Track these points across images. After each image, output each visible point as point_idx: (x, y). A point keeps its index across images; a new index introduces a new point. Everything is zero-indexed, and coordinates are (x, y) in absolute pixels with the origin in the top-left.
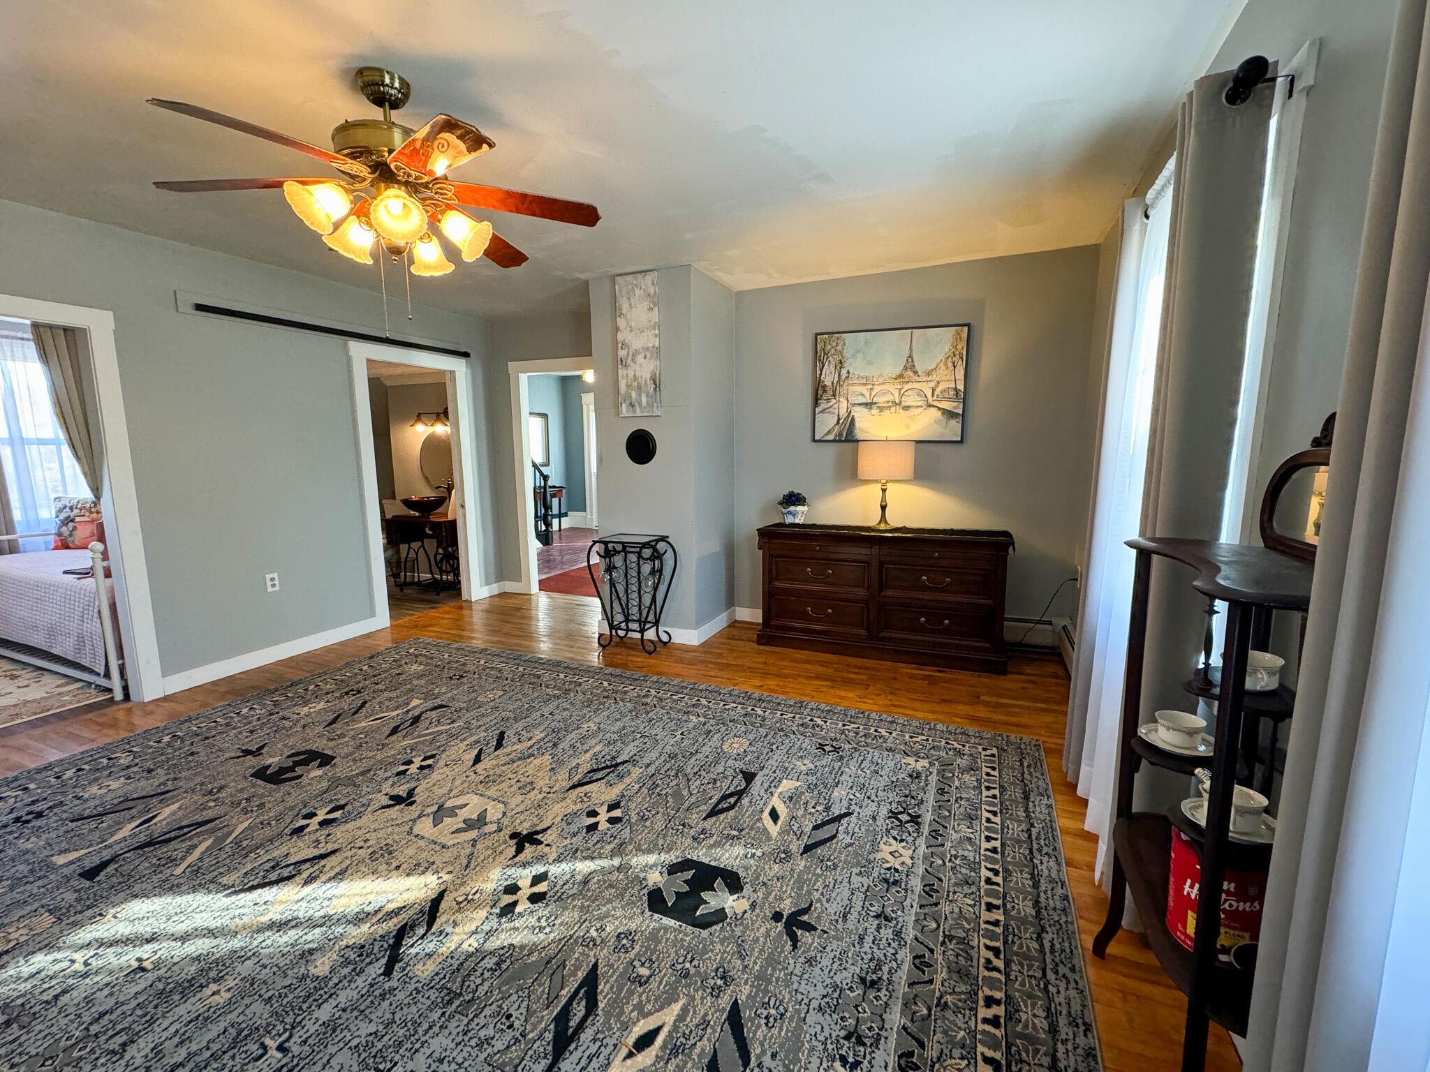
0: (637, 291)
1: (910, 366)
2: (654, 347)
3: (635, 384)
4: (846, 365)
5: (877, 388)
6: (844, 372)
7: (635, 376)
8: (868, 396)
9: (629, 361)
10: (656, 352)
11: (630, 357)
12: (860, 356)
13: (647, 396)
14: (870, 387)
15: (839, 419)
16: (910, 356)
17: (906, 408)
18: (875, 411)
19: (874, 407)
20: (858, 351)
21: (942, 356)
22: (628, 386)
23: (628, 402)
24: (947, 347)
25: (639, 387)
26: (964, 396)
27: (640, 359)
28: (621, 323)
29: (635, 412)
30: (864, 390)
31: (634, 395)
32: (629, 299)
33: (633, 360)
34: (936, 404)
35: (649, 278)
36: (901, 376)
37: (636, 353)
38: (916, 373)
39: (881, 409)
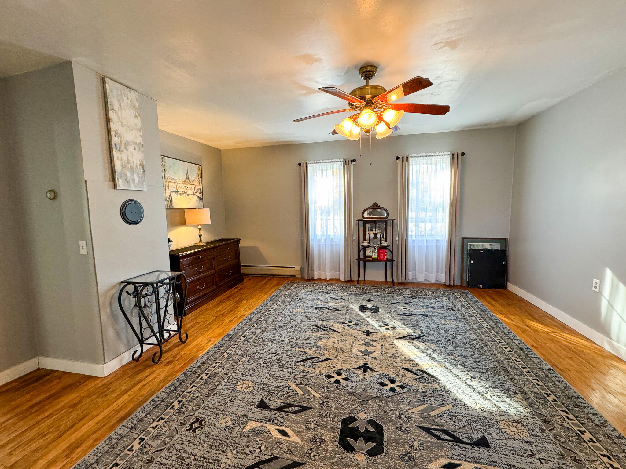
0: (125, 99)
1: (187, 178)
2: (140, 143)
3: (129, 166)
4: (167, 172)
5: (179, 185)
6: (166, 175)
7: (128, 160)
8: (176, 188)
9: (122, 148)
10: (141, 147)
11: (123, 145)
12: (171, 169)
13: (138, 176)
14: (176, 184)
15: (166, 198)
16: (187, 174)
17: (188, 195)
18: (179, 195)
19: (178, 193)
20: (171, 167)
21: (196, 176)
22: (123, 167)
23: (123, 178)
24: (197, 173)
25: (132, 169)
26: (201, 192)
27: (131, 148)
28: (112, 115)
29: (130, 186)
30: (174, 185)
31: (128, 174)
32: (119, 101)
33: (126, 148)
34: (196, 194)
35: (133, 95)
36: (185, 181)
37: (127, 144)
38: (190, 181)
39: (181, 194)
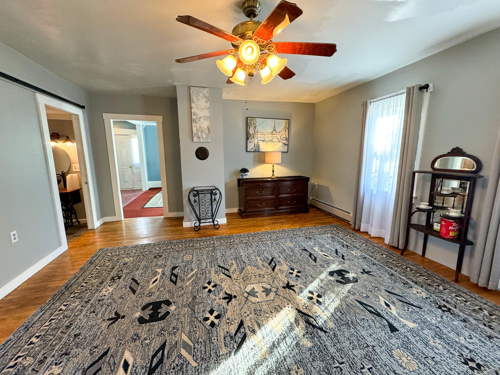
0: (201, 94)
1: (274, 130)
2: (208, 116)
3: (200, 129)
4: (257, 128)
5: (266, 136)
6: (256, 130)
7: (200, 126)
8: (263, 138)
9: (197, 121)
10: (209, 118)
11: (198, 119)
12: (261, 125)
14: (264, 135)
15: (255, 145)
16: (274, 127)
17: (274, 142)
18: (265, 143)
19: (265, 141)
20: (260, 124)
21: (282, 128)
22: (197, 130)
23: (197, 136)
24: (284, 125)
25: (202, 131)
26: (288, 139)
27: (202, 120)
28: (193, 105)
29: (200, 140)
30: (262, 136)
31: (200, 134)
32: (197, 96)
33: (199, 120)
34: (281, 141)
35: (206, 90)
36: (272, 133)
37: (200, 118)
38: (276, 132)
39: (267, 142)
